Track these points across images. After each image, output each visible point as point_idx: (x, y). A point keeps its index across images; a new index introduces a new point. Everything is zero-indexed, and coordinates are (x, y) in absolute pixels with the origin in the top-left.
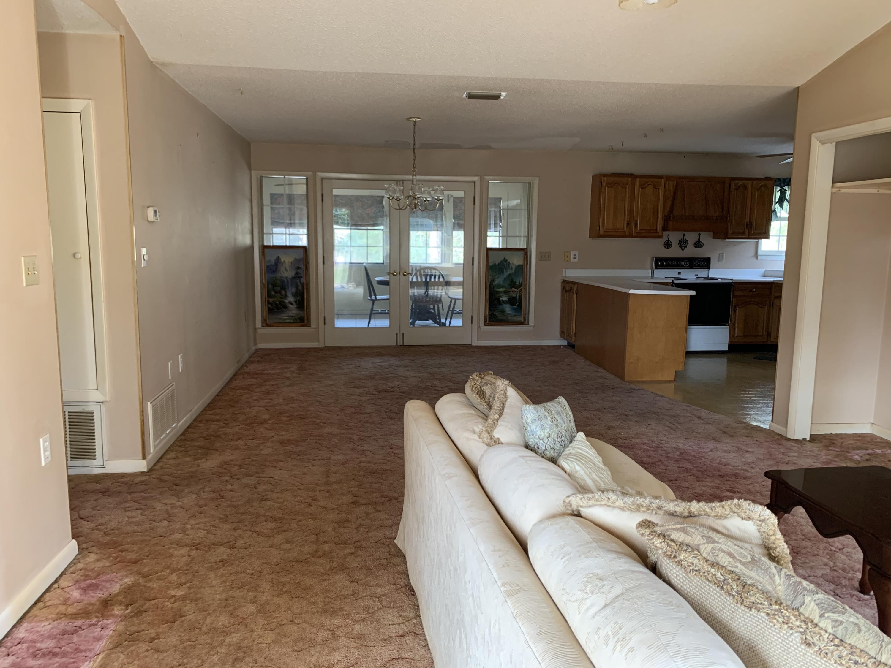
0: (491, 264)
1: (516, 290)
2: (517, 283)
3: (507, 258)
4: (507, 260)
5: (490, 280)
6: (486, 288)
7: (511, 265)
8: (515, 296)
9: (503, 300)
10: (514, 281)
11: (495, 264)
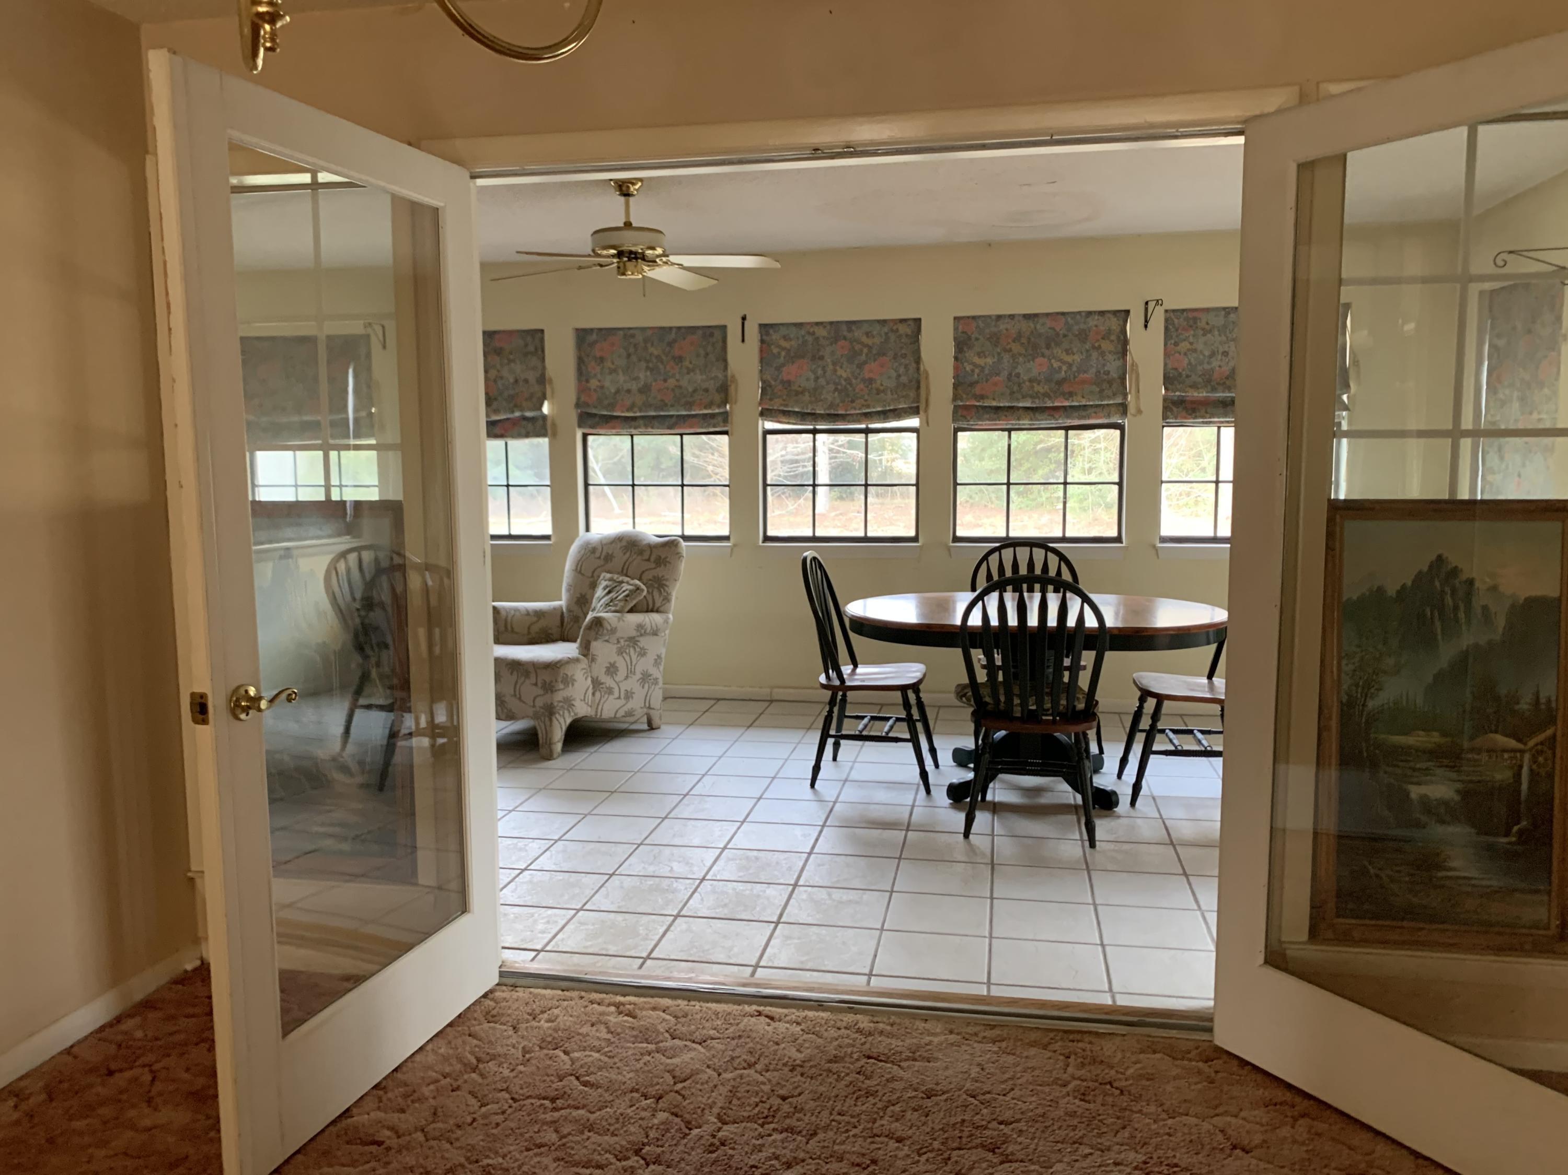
0: (1351, 591)
1: (1513, 743)
2: (1524, 705)
3: (1454, 559)
4: (1455, 572)
5: (1347, 683)
6: (1322, 730)
7: (1478, 602)
8: (1502, 775)
9: (1425, 801)
10: (1503, 691)
11: (1380, 590)
